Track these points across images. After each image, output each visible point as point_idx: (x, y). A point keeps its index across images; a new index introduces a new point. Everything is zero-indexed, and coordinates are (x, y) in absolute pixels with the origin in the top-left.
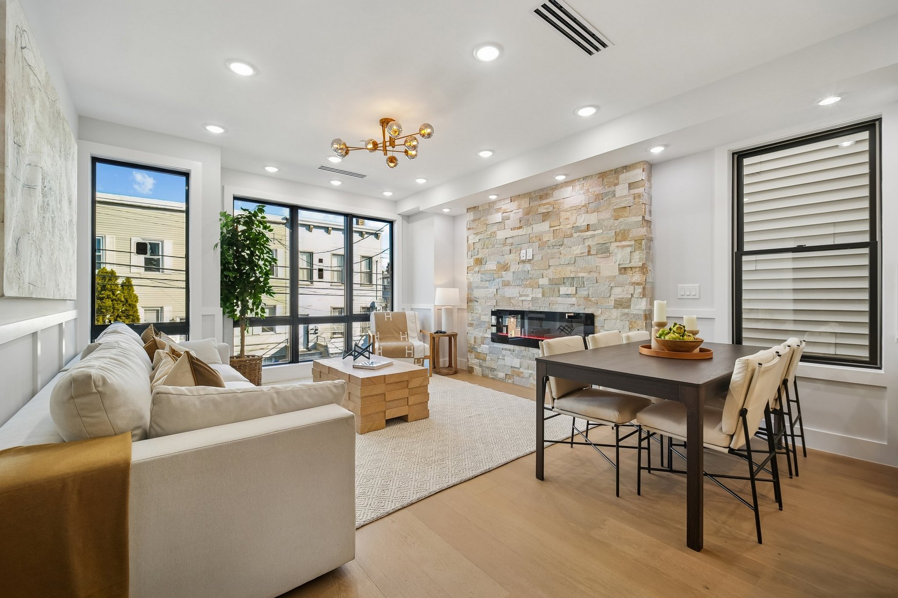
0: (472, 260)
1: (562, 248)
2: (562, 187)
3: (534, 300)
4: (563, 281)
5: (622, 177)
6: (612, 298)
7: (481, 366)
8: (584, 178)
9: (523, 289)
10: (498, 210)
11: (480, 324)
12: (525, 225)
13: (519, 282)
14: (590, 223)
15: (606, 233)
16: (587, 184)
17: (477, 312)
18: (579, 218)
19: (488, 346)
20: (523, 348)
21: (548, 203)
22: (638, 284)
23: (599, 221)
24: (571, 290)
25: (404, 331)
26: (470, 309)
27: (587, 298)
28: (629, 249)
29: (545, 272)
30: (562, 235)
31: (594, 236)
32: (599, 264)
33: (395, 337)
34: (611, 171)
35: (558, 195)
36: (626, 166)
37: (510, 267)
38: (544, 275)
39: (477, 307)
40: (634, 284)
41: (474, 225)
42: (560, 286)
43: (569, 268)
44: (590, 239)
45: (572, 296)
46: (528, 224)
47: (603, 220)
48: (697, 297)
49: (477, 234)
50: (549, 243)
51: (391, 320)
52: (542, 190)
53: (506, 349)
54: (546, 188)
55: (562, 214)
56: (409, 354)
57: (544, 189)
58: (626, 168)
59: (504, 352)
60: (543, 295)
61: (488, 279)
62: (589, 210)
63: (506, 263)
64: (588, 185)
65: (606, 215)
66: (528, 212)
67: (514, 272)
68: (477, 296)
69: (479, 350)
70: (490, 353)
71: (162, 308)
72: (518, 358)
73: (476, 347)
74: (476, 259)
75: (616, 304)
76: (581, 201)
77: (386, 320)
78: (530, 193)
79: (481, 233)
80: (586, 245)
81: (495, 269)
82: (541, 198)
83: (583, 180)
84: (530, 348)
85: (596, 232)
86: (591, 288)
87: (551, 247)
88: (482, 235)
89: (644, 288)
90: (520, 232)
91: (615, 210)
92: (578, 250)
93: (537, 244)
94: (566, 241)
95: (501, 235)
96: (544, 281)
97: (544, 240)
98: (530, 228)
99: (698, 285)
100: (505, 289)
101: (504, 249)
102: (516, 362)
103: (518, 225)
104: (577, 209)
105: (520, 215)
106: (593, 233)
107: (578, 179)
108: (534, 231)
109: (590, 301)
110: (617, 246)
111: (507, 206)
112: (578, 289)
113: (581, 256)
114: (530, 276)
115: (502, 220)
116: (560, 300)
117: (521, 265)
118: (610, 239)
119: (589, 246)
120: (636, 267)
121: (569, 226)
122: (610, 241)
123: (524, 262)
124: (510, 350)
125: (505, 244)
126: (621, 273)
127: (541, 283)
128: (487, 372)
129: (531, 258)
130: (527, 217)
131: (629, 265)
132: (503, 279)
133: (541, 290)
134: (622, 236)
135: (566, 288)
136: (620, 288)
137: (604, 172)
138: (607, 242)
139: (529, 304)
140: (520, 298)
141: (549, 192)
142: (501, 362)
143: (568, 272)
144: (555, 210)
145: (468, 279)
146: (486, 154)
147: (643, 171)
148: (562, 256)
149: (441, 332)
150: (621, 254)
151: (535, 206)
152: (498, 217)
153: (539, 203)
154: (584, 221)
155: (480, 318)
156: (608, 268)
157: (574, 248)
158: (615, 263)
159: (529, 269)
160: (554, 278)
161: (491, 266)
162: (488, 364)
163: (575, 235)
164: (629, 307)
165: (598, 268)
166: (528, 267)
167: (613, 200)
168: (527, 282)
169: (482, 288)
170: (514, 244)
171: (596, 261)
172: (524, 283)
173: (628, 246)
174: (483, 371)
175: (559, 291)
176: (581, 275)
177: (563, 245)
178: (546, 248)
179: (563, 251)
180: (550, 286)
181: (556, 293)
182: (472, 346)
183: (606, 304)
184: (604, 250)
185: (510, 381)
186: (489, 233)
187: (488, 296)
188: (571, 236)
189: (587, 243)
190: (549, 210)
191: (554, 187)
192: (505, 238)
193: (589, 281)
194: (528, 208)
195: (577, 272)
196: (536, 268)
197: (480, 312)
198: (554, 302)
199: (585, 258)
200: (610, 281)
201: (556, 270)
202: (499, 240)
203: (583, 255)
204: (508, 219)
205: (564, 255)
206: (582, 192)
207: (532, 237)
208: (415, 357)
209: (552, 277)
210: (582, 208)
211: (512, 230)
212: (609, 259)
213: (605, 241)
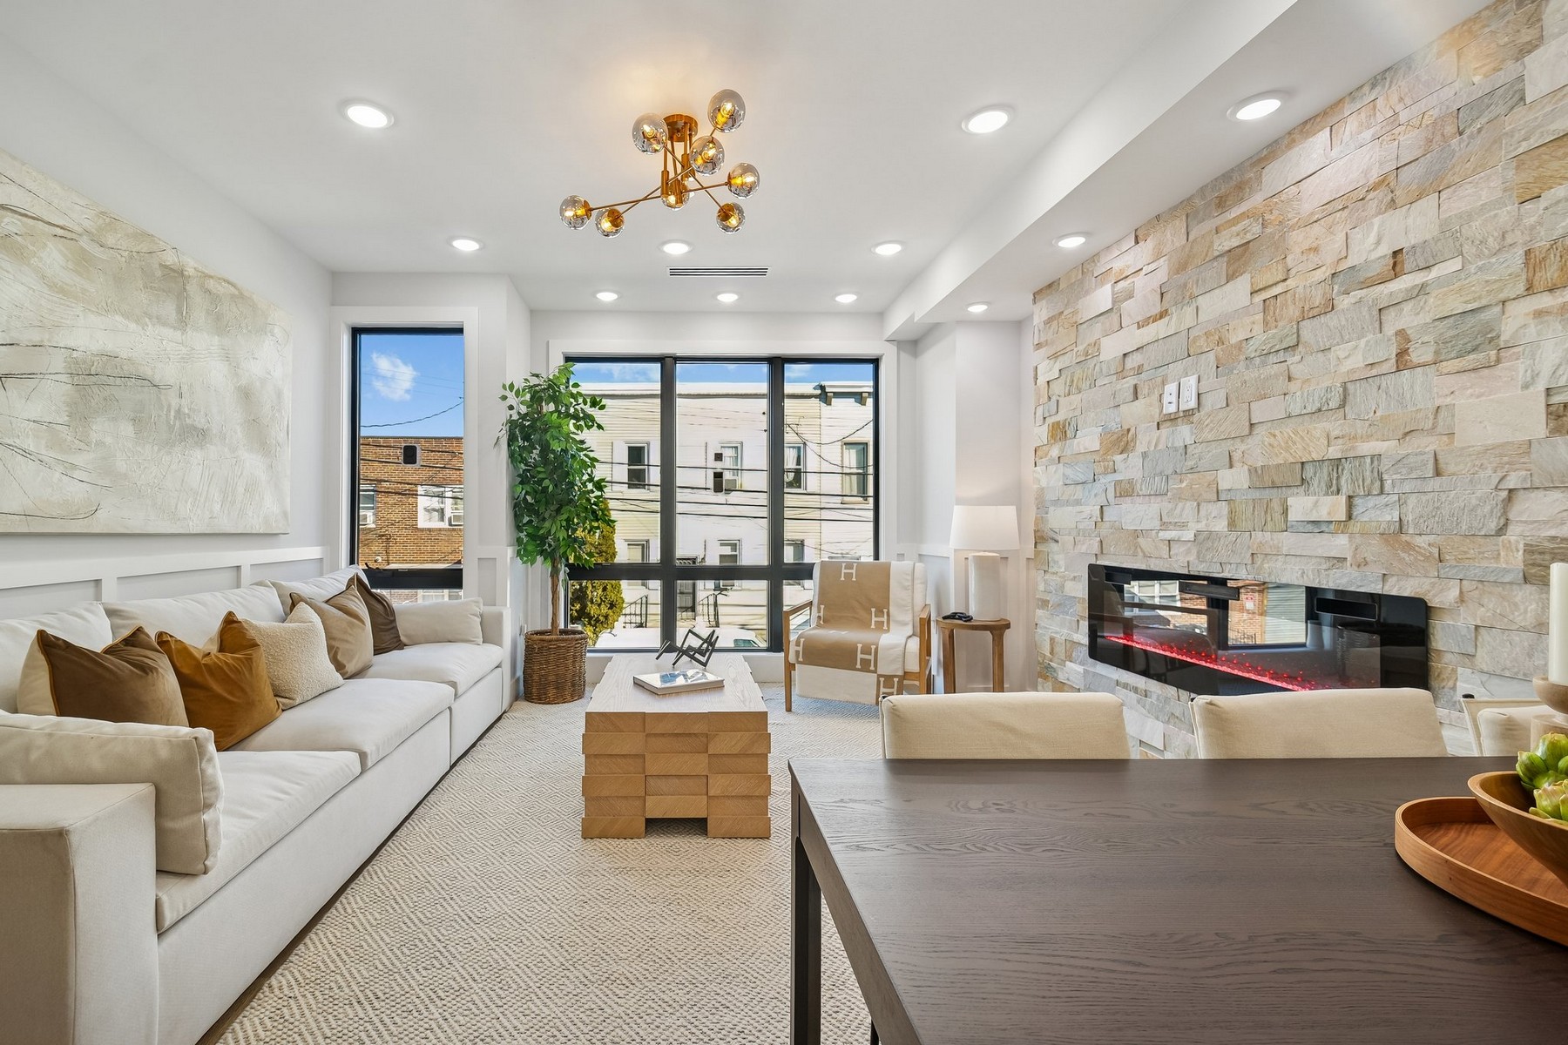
0: (1045, 428)
1: (1298, 358)
2: (1291, 144)
3: (1203, 539)
4: (1301, 475)
6: (1514, 534)
9: (1171, 505)
10: (1103, 278)
11: (1063, 603)
12: (1176, 304)
13: (1159, 483)
14: (1402, 243)
15: (1480, 269)
16: (1389, 99)
17: (1055, 569)
18: (1356, 235)
19: (1080, 669)
21: (1244, 216)
23: (1447, 223)
24: (1332, 508)
25: (882, 606)
26: (1040, 561)
27: (1395, 536)
29: (1239, 448)
30: (1293, 311)
31: (1422, 289)
32: (1448, 400)
33: (857, 619)
35: (1278, 175)
37: (1134, 439)
38: (1236, 456)
39: (1056, 557)
41: (1050, 334)
42: (1290, 491)
43: (1320, 427)
44: (1407, 307)
45: (1332, 526)
46: (1186, 296)
47: (1468, 217)
49: (1055, 357)
50: (1251, 349)
51: (854, 579)
52: (1226, 176)
53: (1126, 686)
54: (1239, 168)
55: (1295, 237)
56: (866, 663)
57: (1232, 170)
59: (1122, 694)
60: (1232, 524)
61: (1081, 478)
62: (1397, 193)
63: (1126, 427)
64: (1394, 98)
65: (1480, 190)
66: (1183, 262)
67: (1145, 455)
68: (1055, 526)
69: (1060, 673)
70: (1084, 685)
71: (647, 541)
73: (1055, 665)
74: (1053, 425)
75: (1533, 565)
76: (1366, 173)
77: (843, 579)
78: (1189, 198)
79: (1062, 352)
80: (1390, 330)
81: (1098, 447)
82: (1222, 204)
83: (1373, 86)
85: (1434, 273)
86: (1412, 500)
87: (1258, 360)
88: (1066, 356)
90: (1160, 329)
91: (1520, 161)
92: (1352, 357)
93: (1211, 356)
94: (1307, 328)
95: (1111, 348)
96: (1234, 479)
97: (1234, 340)
98: (1189, 311)
100: (1124, 506)
101: (1118, 387)
103: (1157, 310)
104: (1351, 203)
105: (1162, 276)
106: (1419, 278)
108: (1202, 318)
109: (1409, 547)
110: (1539, 314)
111: (1130, 258)
112: (1357, 501)
113: (1371, 375)
114: (1193, 463)
115: (1114, 302)
116: (1287, 541)
117: (1164, 431)
118: (1500, 290)
119: (1401, 333)
121: (1320, 275)
122: (1502, 296)
123: (1172, 419)
124: (1136, 690)
125: (1121, 373)
126: (1559, 428)
127: (1223, 486)
129: (1193, 404)
130: (1181, 279)
132: (1118, 477)
133: (1223, 508)
134: (1561, 263)
135: (1309, 501)
138: (1484, 302)
139: (1188, 551)
140: (1161, 533)
141: (1246, 176)
143: (1317, 440)
144: (1268, 230)
145: (1035, 480)
146: (989, 123)
148: (1293, 386)
150: (1557, 347)
151: (1204, 236)
152: (1103, 297)
153: (1218, 221)
154: (1378, 243)
155: (1063, 587)
156: (1497, 409)
157: (1340, 351)
158: (1526, 386)
159: (1189, 441)
160: (1269, 467)
161: (1089, 440)
163: (1344, 302)
165: (1442, 414)
166: (1185, 433)
167: (1514, 121)
168: (1181, 481)
169: (1067, 502)
170: (1146, 367)
171: (1433, 387)
172: (1173, 485)
175: (1285, 512)
176: (1366, 448)
177: (1300, 348)
178: (1242, 366)
179: (1300, 366)
180: (1256, 494)
181: (1278, 516)
182: (1046, 658)
183: (1485, 564)
184: (1473, 339)
186: (1081, 348)
187: (1081, 526)
188: (1328, 308)
189: (1396, 322)
190: (1249, 237)
191: (1265, 153)
192: (1122, 354)
193: (1404, 471)
194: (1184, 246)
195: (1354, 438)
196: (1210, 437)
197: (1063, 570)
198: (1268, 551)
199: (1384, 381)
200: (1501, 465)
201: (1275, 436)
202: (1108, 362)
203: (1374, 372)
204: (1130, 298)
205: (1304, 382)
206: (1367, 135)
207: (1197, 338)
208: (879, 672)
209: (1260, 464)
210: (1371, 195)
211: (1139, 328)
212: (1497, 371)
213: (1475, 300)
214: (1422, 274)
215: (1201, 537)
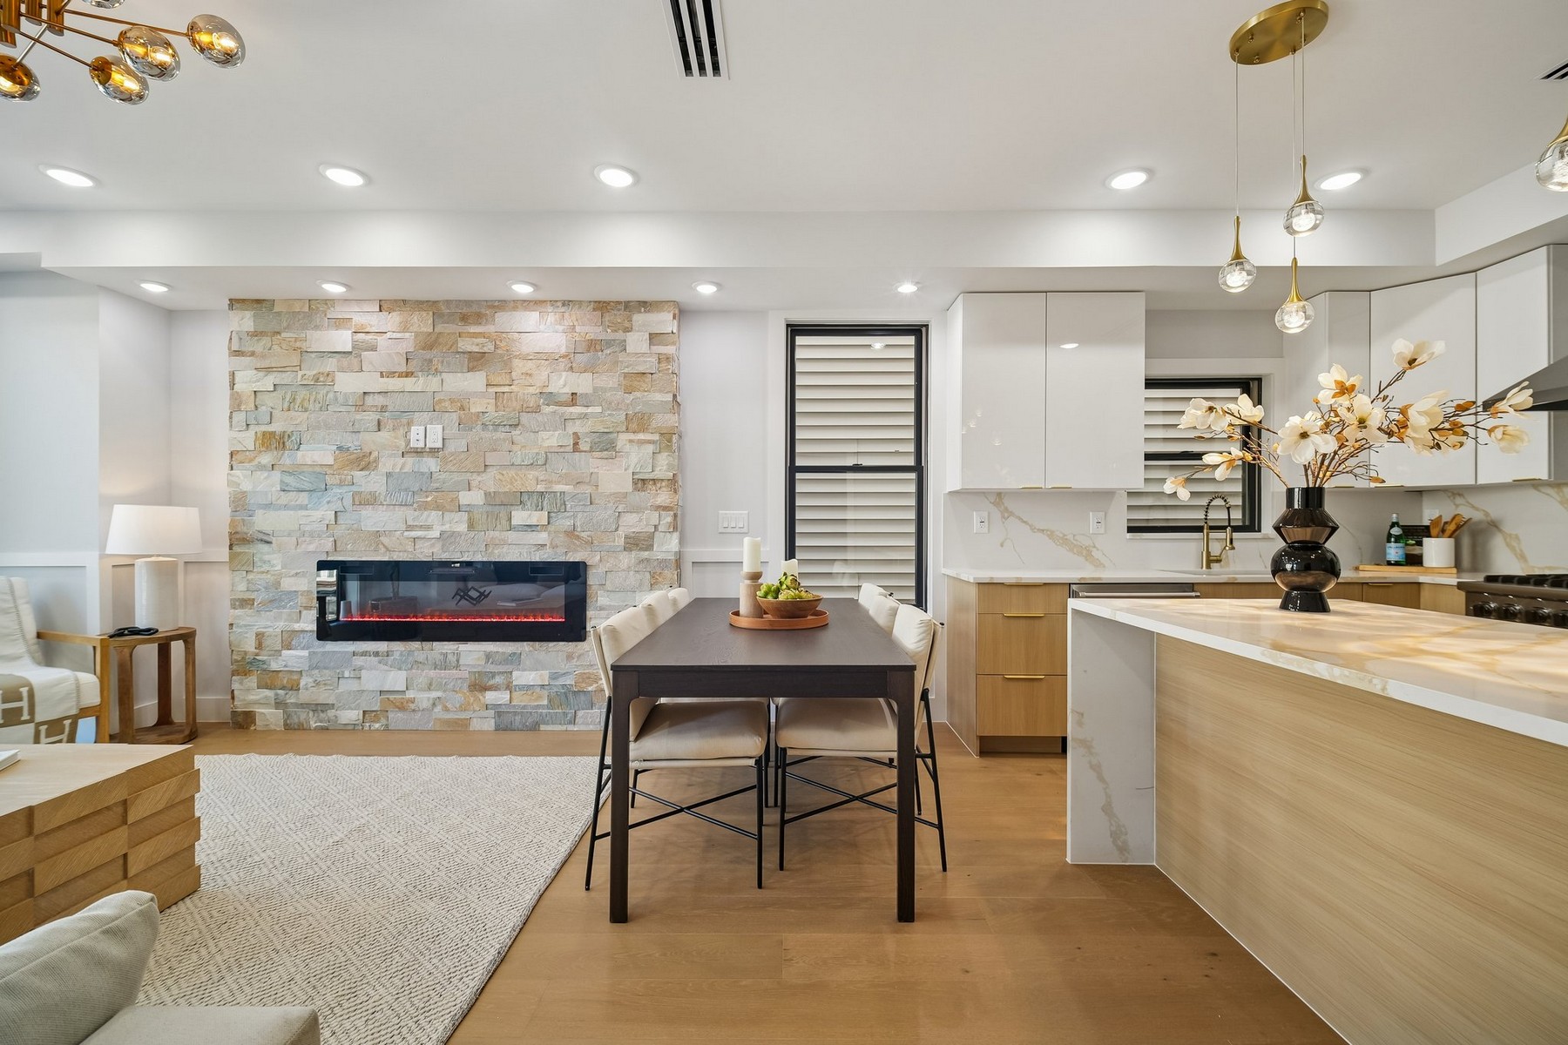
0: (250, 434)
1: (518, 432)
2: (515, 308)
3: (447, 537)
4: (521, 499)
5: (639, 318)
6: (621, 532)
7: (279, 704)
8: (566, 303)
9: (416, 513)
10: (340, 323)
11: (277, 599)
12: (421, 370)
13: (402, 497)
14: (579, 391)
15: (609, 415)
16: (572, 316)
17: (266, 568)
18: (554, 377)
19: (305, 653)
20: (416, 645)
21: (481, 335)
22: (666, 508)
23: (595, 389)
24: (539, 517)
26: (241, 562)
27: (571, 533)
28: (650, 448)
29: (476, 479)
30: (515, 405)
31: (585, 416)
32: (596, 470)
34: (619, 303)
35: (506, 321)
36: (645, 302)
37: (376, 460)
38: (474, 484)
39: (266, 557)
40: (658, 508)
41: (259, 346)
42: (513, 508)
43: (532, 474)
44: (578, 422)
45: (540, 528)
46: (428, 368)
47: (604, 390)
48: (745, 530)
49: (268, 370)
50: (486, 419)
52: (468, 303)
53: (364, 654)
54: (478, 302)
55: (516, 362)
57: (472, 301)
58: (645, 305)
59: (359, 661)
60: (471, 526)
61: (307, 486)
62: (574, 365)
63: (367, 450)
64: (574, 318)
65: (609, 381)
66: (430, 343)
67: (389, 475)
68: (267, 528)
69: (274, 666)
70: (312, 668)
72: (400, 669)
73: (265, 658)
74: (264, 434)
75: (628, 543)
76: (558, 346)
78: (435, 302)
79: (282, 369)
80: (570, 431)
81: (331, 462)
82: (464, 319)
83: (564, 305)
84: (435, 644)
85: (590, 410)
86: (580, 515)
87: (491, 427)
88: (284, 375)
89: (675, 516)
90: (408, 384)
91: (626, 375)
92: (552, 439)
93: (455, 416)
94: (525, 418)
95: (349, 383)
96: (473, 498)
97: (472, 410)
98: (435, 379)
99: (746, 512)
100: (364, 513)
101: (358, 417)
102: (395, 680)
103: (403, 369)
104: (550, 359)
105: (407, 346)
106: (583, 410)
107: (553, 302)
108: (446, 388)
109: (578, 537)
110: (631, 441)
111: (373, 320)
112: (552, 514)
113: (559, 451)
114: (438, 485)
115: (353, 347)
116: (511, 536)
117: (410, 461)
118: (617, 427)
119: (575, 434)
120: (662, 480)
121: (531, 390)
122: (618, 429)
123: (418, 452)
124: (377, 654)
125: (360, 406)
126: (636, 489)
127: (464, 501)
128: (303, 715)
129: (439, 444)
130: (428, 355)
131: (651, 476)
132: (354, 488)
133: (465, 516)
134: (638, 422)
135: (525, 514)
136: (634, 515)
137: (604, 302)
138: (611, 430)
139: (433, 546)
140: (406, 534)
141: (483, 311)
142: (347, 686)
143: (531, 481)
144: (499, 351)
145: (230, 483)
146: (345, 178)
147: (674, 318)
148: (515, 448)
149: (135, 632)
150: (636, 455)
151: (449, 334)
152: (342, 339)
153: (460, 329)
154: (564, 386)
155: (277, 584)
156: (613, 477)
157: (543, 435)
158: (626, 470)
159: (433, 469)
160: (499, 493)
161: (318, 454)
162: (304, 696)
163: (547, 409)
164: (650, 547)
165: (593, 476)
166: (431, 464)
167: (622, 357)
168: (427, 497)
169: (286, 507)
170: (390, 408)
171: (591, 463)
172: (417, 498)
173: (649, 442)
174: (288, 716)
175: (510, 519)
176: (559, 488)
177: (520, 427)
178: (479, 427)
179: (519, 437)
180: (489, 509)
181: (504, 522)
182: (249, 657)
183: (610, 544)
184: (605, 445)
185: (377, 726)
186: (309, 373)
187: (308, 528)
188: (537, 410)
189: (572, 428)
190: (486, 350)
191: (496, 304)
192: (362, 392)
193: (576, 501)
194: (430, 333)
195: (551, 482)
196: (453, 469)
197: (279, 567)
198: (497, 542)
199: (566, 455)
200: (616, 502)
201: (503, 475)
202: (345, 394)
203: (562, 450)
204: (372, 350)
205: (522, 447)
206: (561, 328)
207: (440, 401)
208: (38, 719)
209: (492, 490)
210: (561, 360)
211: (382, 376)
212: (615, 461)
213: (607, 428)
214: (585, 408)
215: (445, 535)
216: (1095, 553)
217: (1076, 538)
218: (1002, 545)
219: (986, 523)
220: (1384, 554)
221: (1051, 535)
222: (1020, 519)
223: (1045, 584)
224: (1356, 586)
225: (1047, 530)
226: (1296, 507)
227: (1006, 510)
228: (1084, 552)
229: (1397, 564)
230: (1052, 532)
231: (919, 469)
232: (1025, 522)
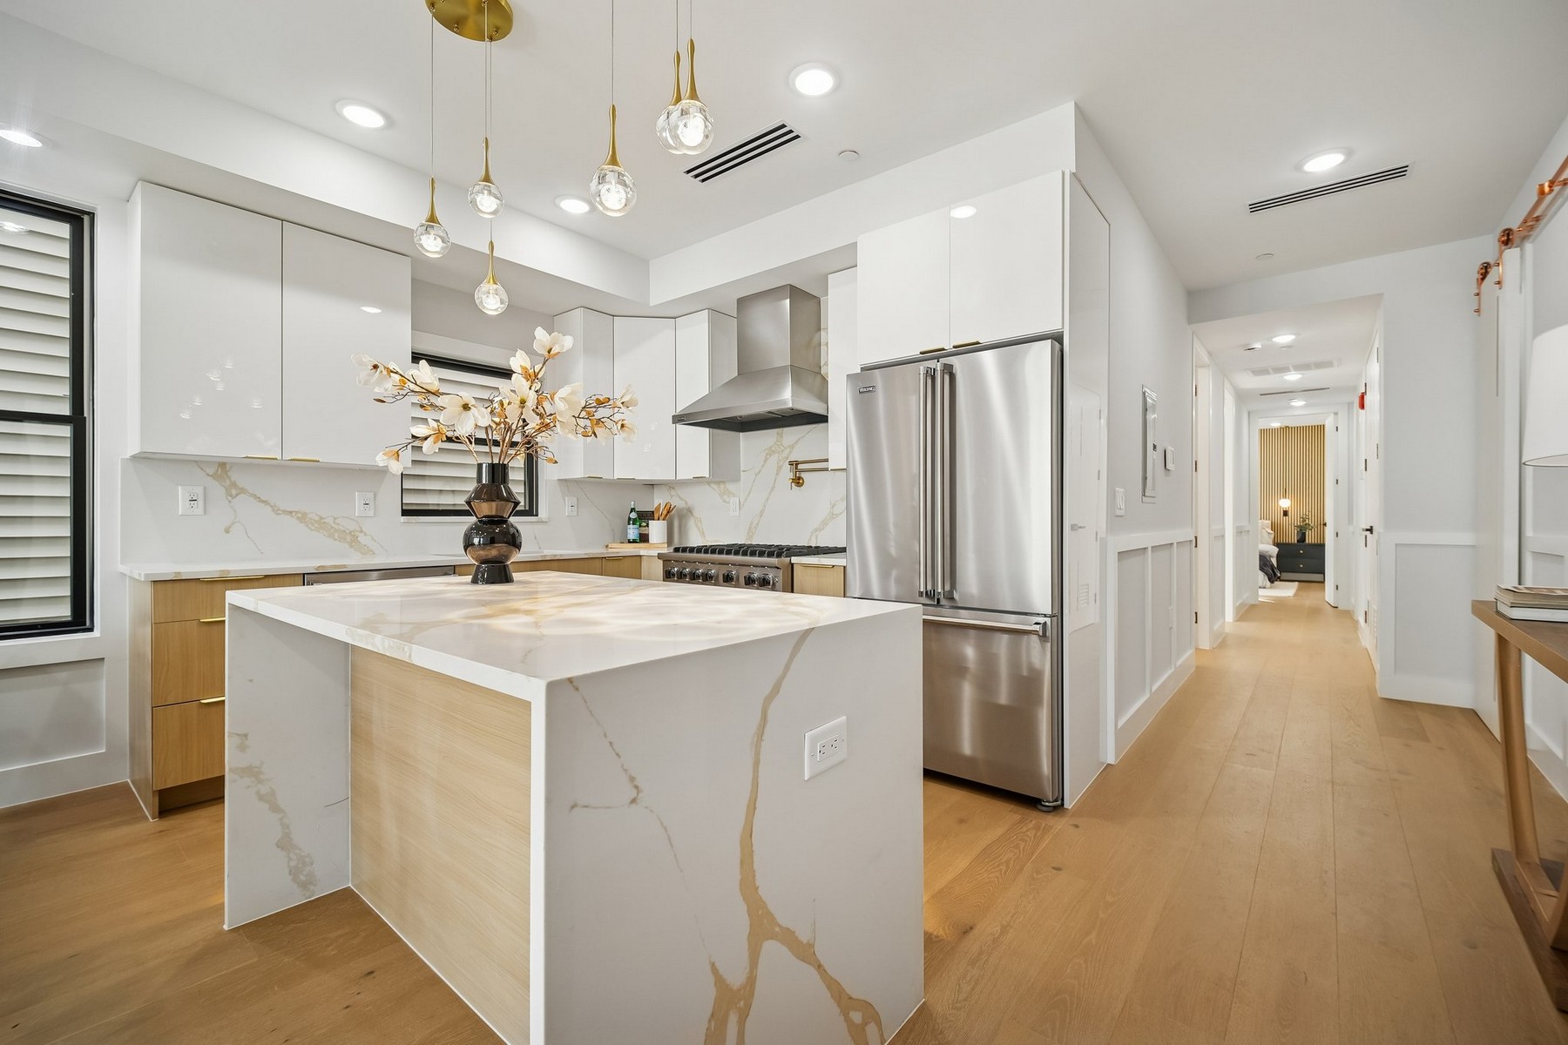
216: (362, 538)
217: (336, 521)
218: (227, 531)
219: (201, 502)
220: (626, 533)
221: (303, 518)
222: (255, 497)
223: (266, 576)
224: (597, 561)
225: (297, 512)
226: (484, 482)
227: (234, 485)
228: (348, 538)
229: (634, 541)
230: (305, 514)
231: (78, 421)
232: (264, 502)
